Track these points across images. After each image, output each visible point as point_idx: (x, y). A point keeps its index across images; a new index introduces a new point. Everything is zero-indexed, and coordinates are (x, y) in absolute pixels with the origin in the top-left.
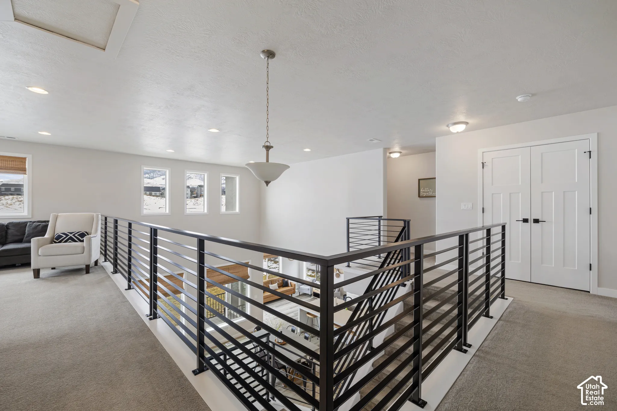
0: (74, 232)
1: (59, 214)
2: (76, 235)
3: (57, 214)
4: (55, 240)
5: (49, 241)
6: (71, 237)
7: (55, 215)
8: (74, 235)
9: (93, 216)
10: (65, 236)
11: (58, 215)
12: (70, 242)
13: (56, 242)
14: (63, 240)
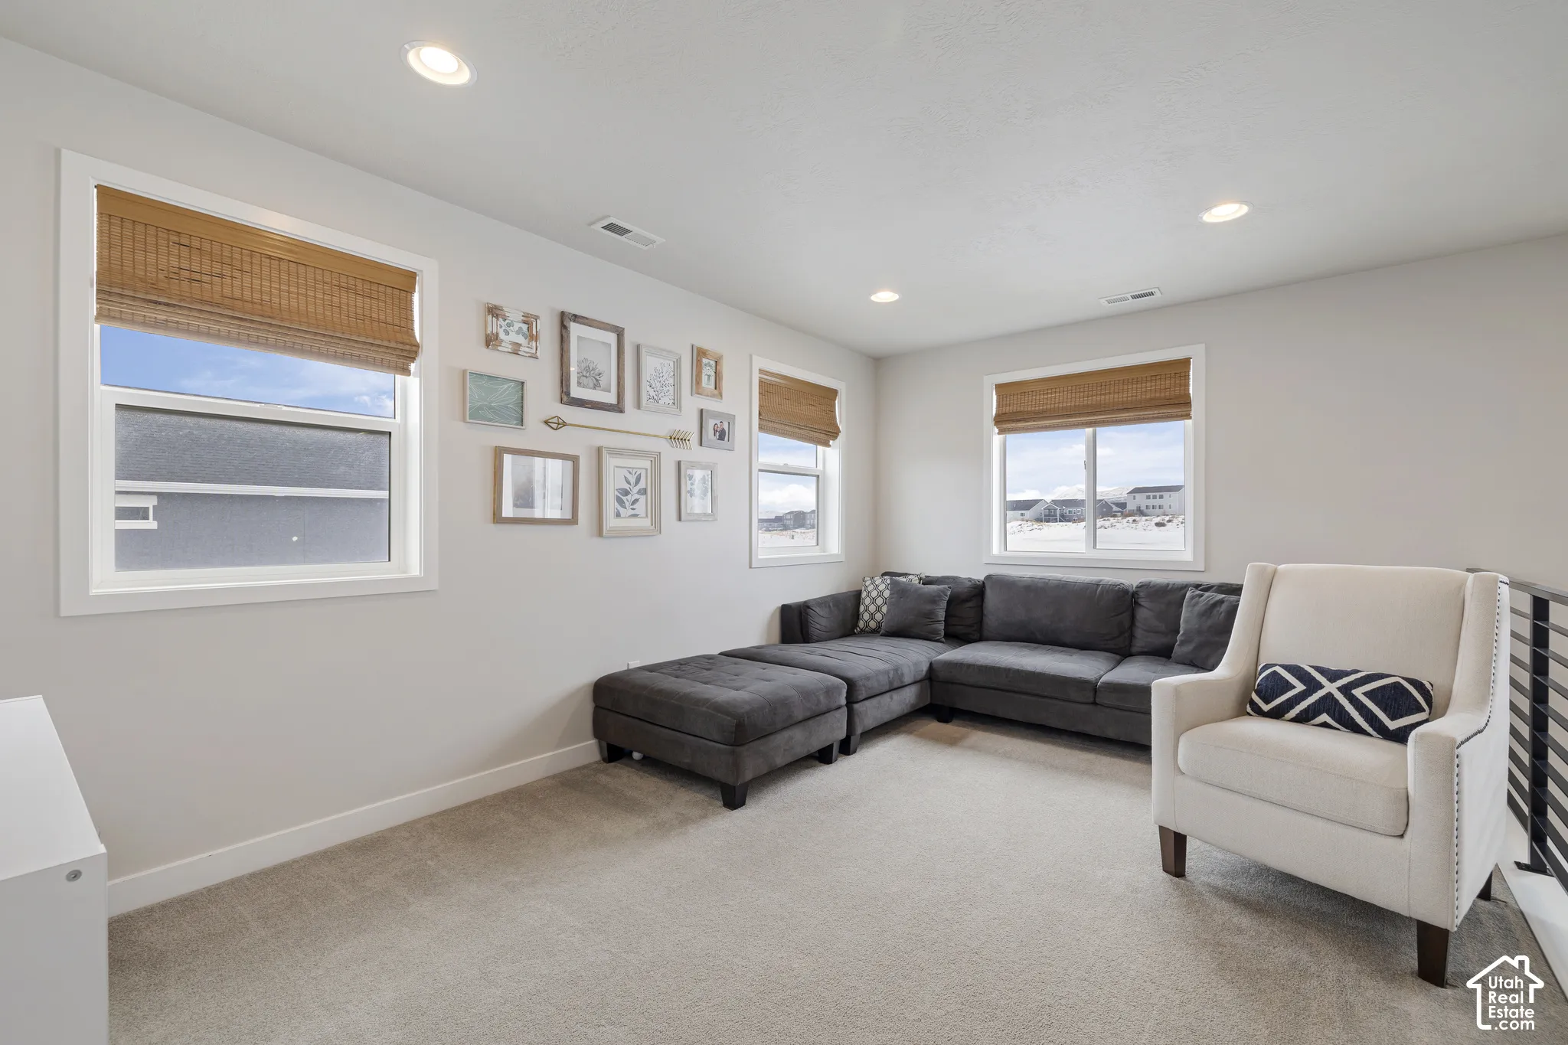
0: (1347, 674)
1: (1282, 567)
2: (1358, 692)
3: (1271, 566)
4: (1254, 697)
5: (1230, 700)
6: (1329, 695)
7: (1264, 568)
8: (1346, 690)
9: (1461, 587)
10: (1300, 687)
11: (1275, 572)
12: (1325, 725)
13: (1260, 712)
14: (1292, 707)
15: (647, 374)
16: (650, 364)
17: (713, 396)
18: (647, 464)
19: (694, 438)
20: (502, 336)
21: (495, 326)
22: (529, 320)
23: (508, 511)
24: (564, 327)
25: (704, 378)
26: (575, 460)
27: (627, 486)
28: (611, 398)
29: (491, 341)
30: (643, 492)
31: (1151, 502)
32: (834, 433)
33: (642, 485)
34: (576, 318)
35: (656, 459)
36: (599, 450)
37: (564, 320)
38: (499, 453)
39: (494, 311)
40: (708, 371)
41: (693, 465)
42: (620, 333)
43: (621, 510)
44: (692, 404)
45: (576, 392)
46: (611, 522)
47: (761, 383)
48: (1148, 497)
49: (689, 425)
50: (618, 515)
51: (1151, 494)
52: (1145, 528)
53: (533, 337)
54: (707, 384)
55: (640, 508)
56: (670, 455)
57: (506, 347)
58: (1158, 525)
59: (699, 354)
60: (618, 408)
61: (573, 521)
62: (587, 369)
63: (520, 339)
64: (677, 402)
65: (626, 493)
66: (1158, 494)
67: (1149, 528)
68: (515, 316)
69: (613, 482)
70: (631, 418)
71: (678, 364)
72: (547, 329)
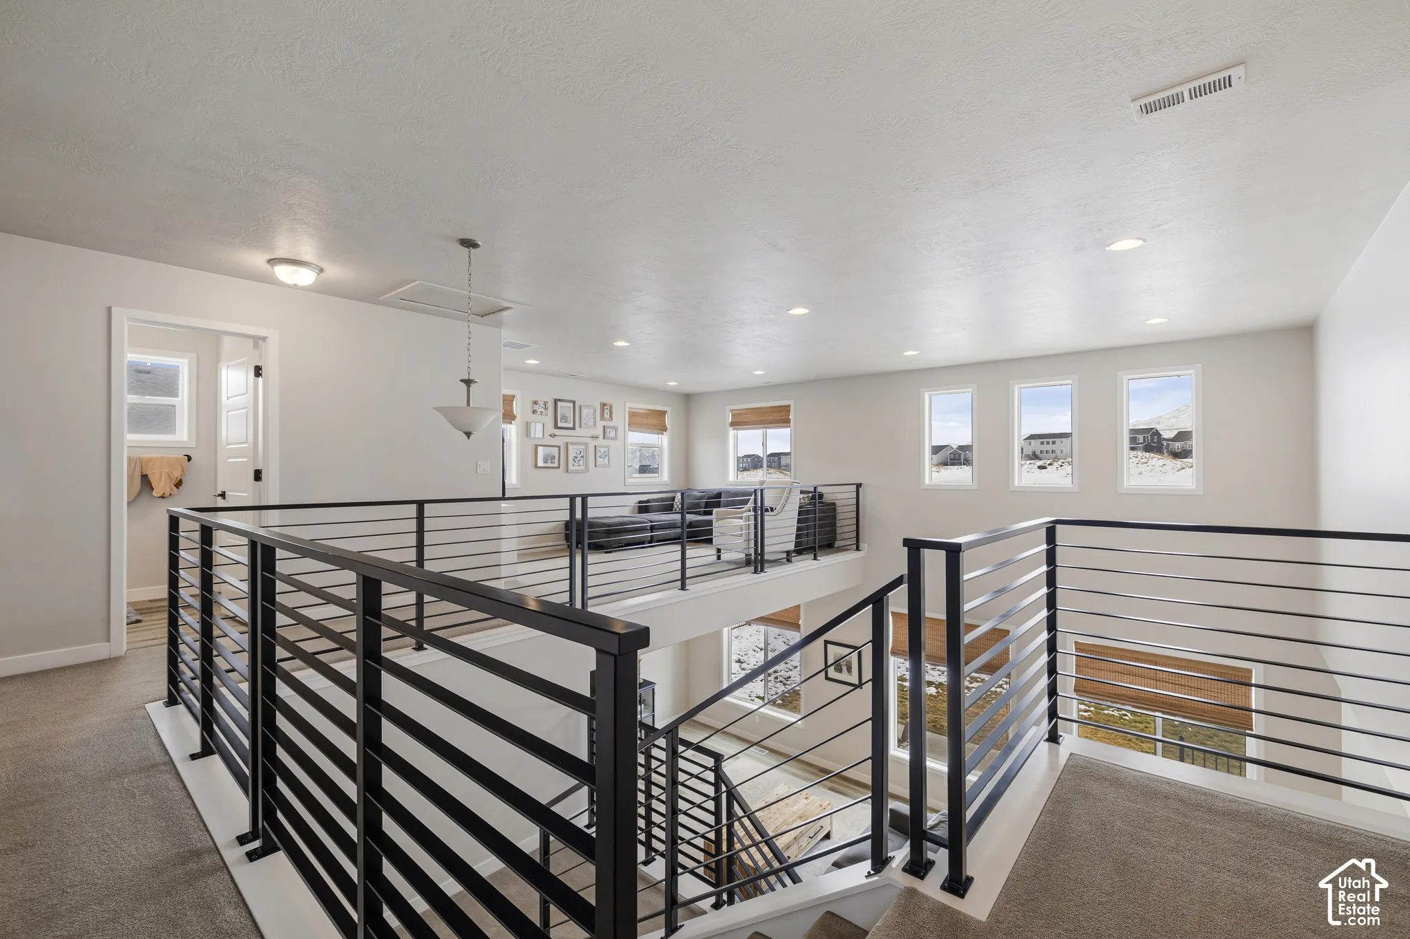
15: (584, 415)
16: (585, 412)
17: (609, 420)
18: (584, 447)
19: (601, 436)
20: (538, 410)
21: (536, 407)
22: (545, 404)
23: (540, 464)
24: (556, 404)
25: (605, 414)
26: (559, 447)
27: (576, 455)
28: (571, 425)
29: (534, 412)
30: (582, 457)
31: (1045, 447)
32: (665, 429)
33: (582, 455)
34: (560, 400)
35: (586, 445)
36: (567, 443)
37: (556, 401)
38: (537, 446)
39: (535, 403)
40: (607, 411)
41: (602, 446)
42: (574, 403)
43: (575, 464)
44: (600, 424)
45: (560, 425)
46: (571, 467)
47: (630, 413)
48: (1042, 443)
49: (599, 431)
50: (573, 465)
51: (1045, 440)
52: (1028, 470)
53: (546, 409)
54: (607, 416)
55: (581, 462)
56: (592, 443)
57: (539, 413)
58: (1041, 467)
59: (604, 405)
60: (574, 428)
61: (559, 467)
62: (563, 416)
63: (543, 410)
64: (595, 425)
65: (576, 457)
66: (1051, 440)
67: (1032, 470)
68: (541, 404)
69: (572, 454)
70: (578, 431)
71: (595, 410)
72: (551, 406)
